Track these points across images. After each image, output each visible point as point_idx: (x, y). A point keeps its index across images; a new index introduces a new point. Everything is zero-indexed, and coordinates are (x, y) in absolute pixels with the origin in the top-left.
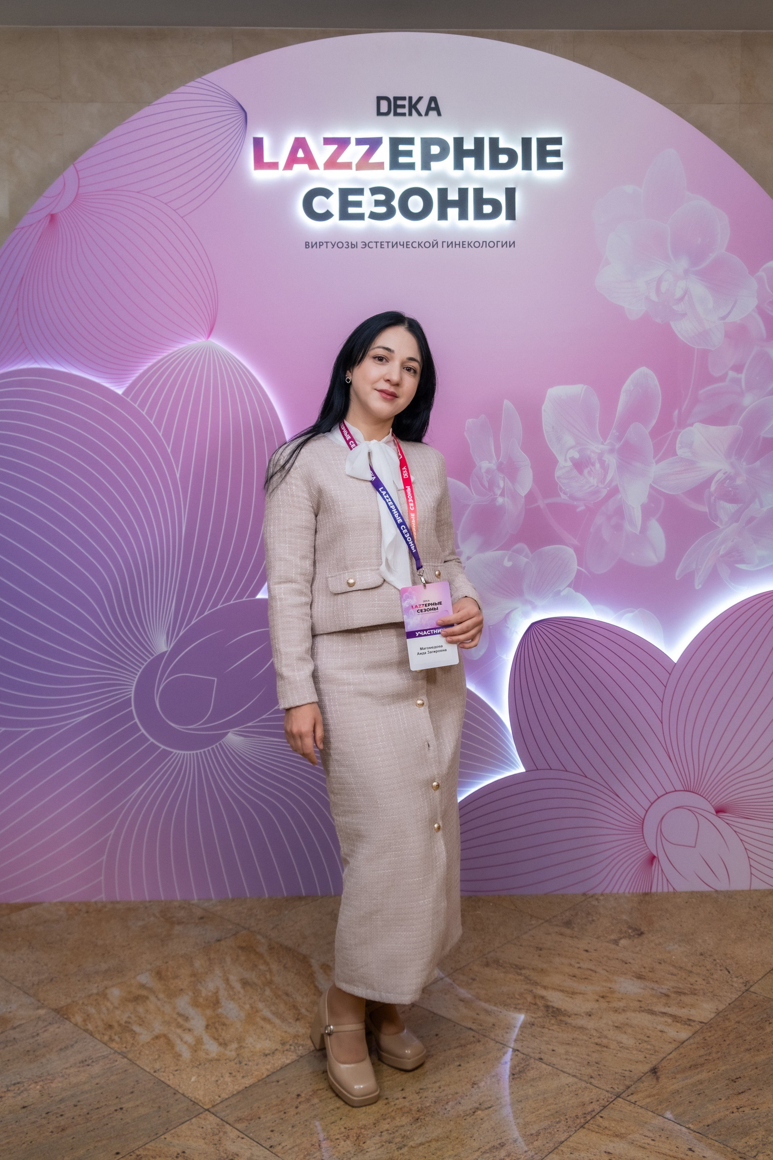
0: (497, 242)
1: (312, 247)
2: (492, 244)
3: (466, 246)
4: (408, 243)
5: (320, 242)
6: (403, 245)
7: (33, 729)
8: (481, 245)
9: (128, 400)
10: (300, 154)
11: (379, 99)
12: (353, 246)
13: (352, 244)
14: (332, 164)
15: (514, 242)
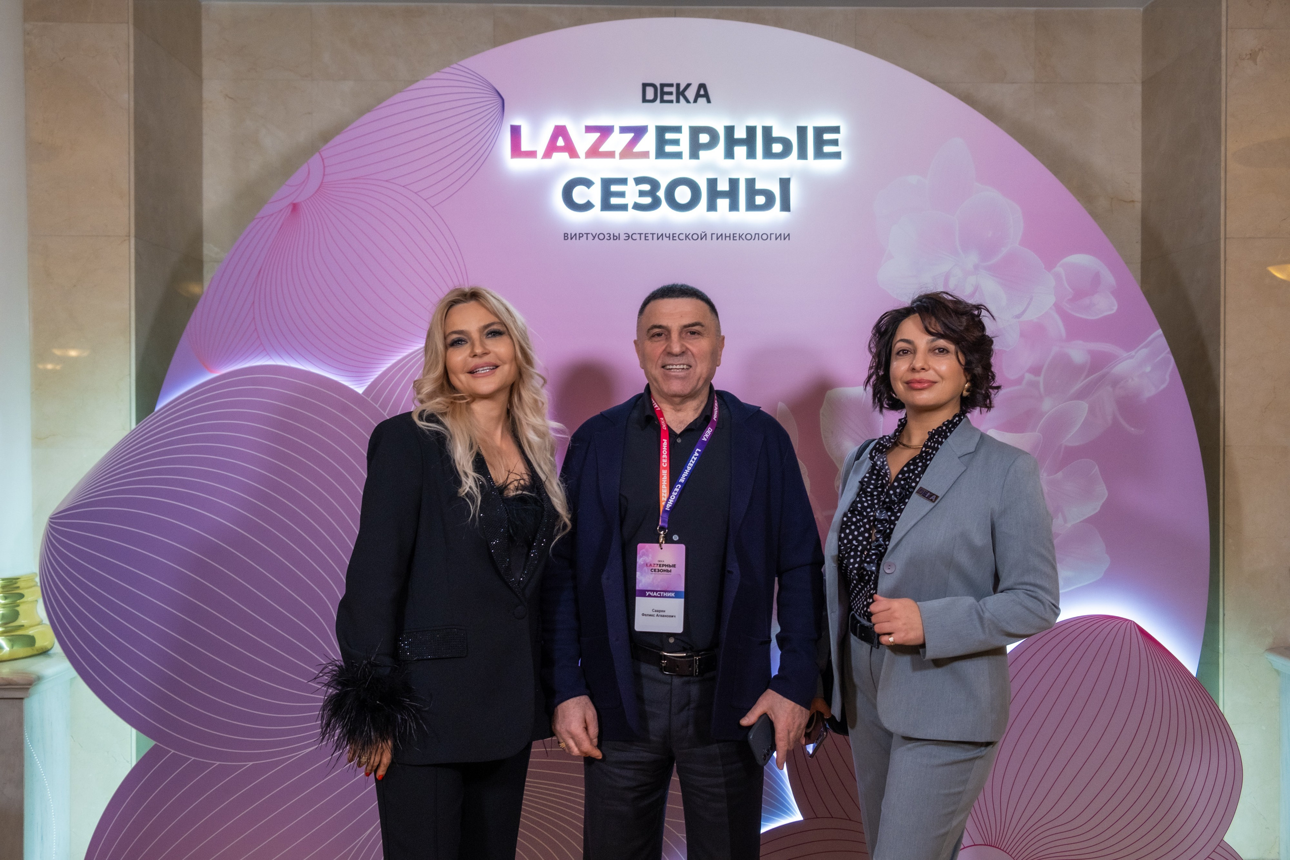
0: (771, 234)
1: (571, 239)
2: (765, 237)
3: (738, 238)
4: (674, 235)
5: (580, 234)
6: (669, 237)
7: (251, 763)
8: (753, 238)
9: (369, 400)
10: (560, 142)
11: (645, 86)
12: (615, 238)
13: (614, 236)
14: (594, 152)
15: (789, 235)
